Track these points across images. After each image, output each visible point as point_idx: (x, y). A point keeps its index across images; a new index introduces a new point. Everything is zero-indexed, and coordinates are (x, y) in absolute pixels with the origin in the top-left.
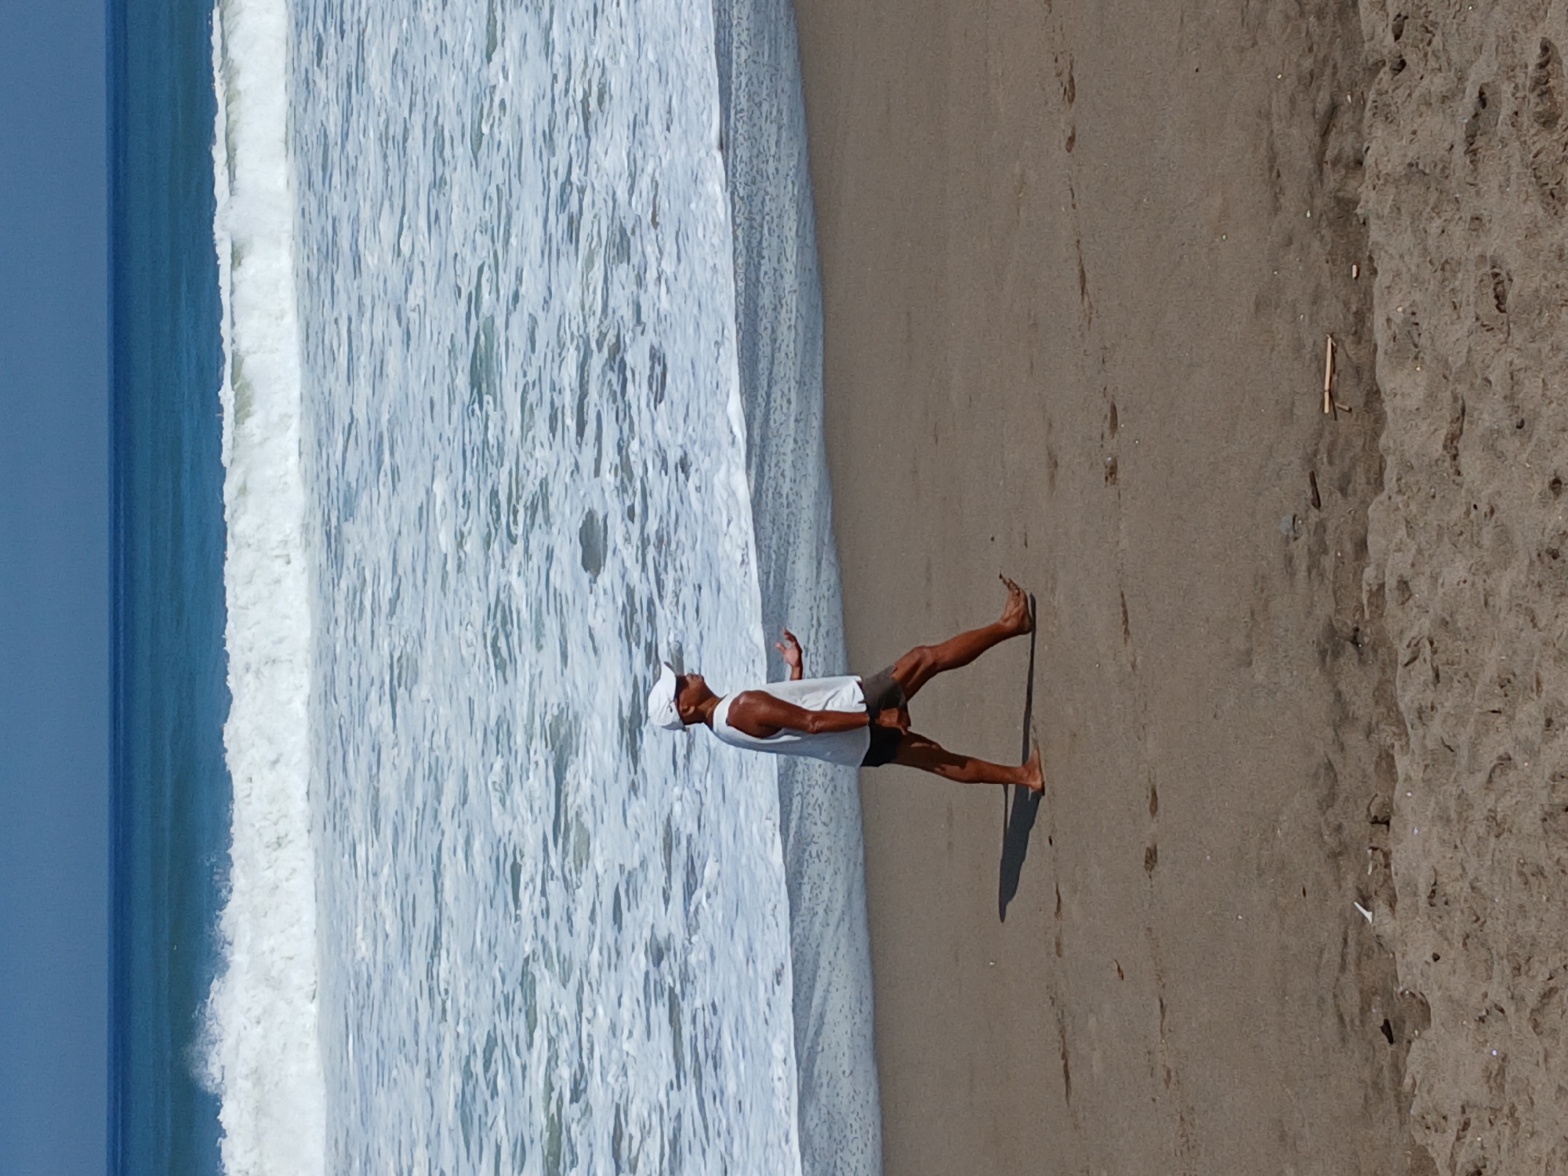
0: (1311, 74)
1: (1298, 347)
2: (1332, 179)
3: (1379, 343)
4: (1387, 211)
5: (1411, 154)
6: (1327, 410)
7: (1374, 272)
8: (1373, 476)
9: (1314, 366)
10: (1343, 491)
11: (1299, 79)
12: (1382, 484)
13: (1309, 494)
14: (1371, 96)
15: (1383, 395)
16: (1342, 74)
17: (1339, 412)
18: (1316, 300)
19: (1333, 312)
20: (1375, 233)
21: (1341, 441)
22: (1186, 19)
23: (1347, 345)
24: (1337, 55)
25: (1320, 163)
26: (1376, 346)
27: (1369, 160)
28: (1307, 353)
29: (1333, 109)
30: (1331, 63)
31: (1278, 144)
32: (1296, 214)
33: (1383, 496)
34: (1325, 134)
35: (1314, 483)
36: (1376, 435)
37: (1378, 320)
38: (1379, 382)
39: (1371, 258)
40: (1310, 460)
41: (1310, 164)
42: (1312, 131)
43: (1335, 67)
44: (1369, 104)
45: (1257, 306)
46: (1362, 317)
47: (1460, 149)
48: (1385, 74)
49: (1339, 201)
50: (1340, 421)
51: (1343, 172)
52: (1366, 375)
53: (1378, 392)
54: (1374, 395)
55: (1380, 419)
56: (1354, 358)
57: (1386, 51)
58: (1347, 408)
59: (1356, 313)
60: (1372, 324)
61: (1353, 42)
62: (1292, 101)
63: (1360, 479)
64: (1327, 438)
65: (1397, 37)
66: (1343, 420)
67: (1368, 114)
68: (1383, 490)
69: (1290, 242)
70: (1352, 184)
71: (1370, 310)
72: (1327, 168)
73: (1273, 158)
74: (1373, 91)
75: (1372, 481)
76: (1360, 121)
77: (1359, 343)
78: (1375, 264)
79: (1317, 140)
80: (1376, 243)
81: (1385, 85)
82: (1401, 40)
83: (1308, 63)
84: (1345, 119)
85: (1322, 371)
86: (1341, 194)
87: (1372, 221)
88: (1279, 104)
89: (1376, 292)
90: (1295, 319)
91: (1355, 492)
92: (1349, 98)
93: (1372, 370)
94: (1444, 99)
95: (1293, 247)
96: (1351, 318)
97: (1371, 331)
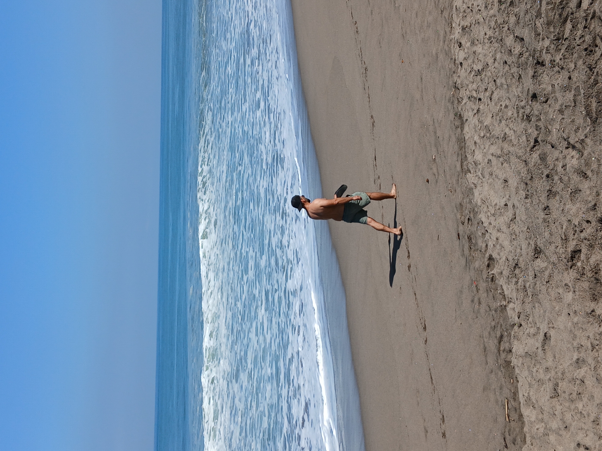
0: (495, 326)
1: (497, 402)
2: (503, 355)
3: (521, 402)
4: (520, 364)
5: (526, 350)
6: (507, 420)
7: (518, 381)
8: (523, 440)
9: (502, 408)
10: (514, 444)
11: (491, 327)
12: (525, 442)
13: (504, 444)
14: (513, 333)
15: (524, 417)
16: (503, 327)
17: (511, 421)
18: (501, 388)
19: (506, 392)
20: (517, 371)
21: (512, 429)
22: (457, 310)
23: (511, 401)
24: (502, 322)
25: (499, 351)
26: (520, 402)
27: (513, 350)
28: (500, 403)
29: (502, 337)
30: (500, 324)
31: (486, 345)
32: (493, 364)
33: (526, 446)
34: (500, 342)
35: (505, 441)
36: (522, 428)
37: (521, 396)
38: (522, 412)
39: (516, 378)
40: (503, 434)
41: (496, 351)
42: (496, 341)
43: (501, 325)
44: (512, 336)
45: (484, 390)
46: (515, 395)
47: (540, 349)
48: (516, 328)
49: (505, 361)
50: (511, 423)
51: (506, 353)
52: (518, 410)
53: (522, 415)
54: (521, 416)
55: (523, 423)
56: (514, 405)
57: (516, 322)
58: (513, 420)
59: (513, 393)
60: (519, 396)
61: (506, 318)
62: (489, 333)
63: (519, 440)
64: (508, 428)
65: (519, 318)
66: (512, 423)
67: (512, 338)
68: (526, 444)
69: (492, 372)
70: (509, 356)
71: (518, 392)
72: (501, 352)
73: (485, 349)
74: (513, 332)
75: (523, 441)
76: (510, 340)
77: (515, 401)
78: (518, 379)
79: (498, 344)
80: (518, 374)
81: (516, 330)
82: (520, 318)
83: (493, 324)
84: (505, 339)
85: (505, 409)
86: (506, 359)
87: (516, 367)
88: (486, 334)
89: (519, 387)
90: (495, 394)
91: (518, 444)
92: (506, 333)
93: (520, 409)
94: (534, 335)
95: (493, 373)
96: (512, 394)
97: (518, 398)
